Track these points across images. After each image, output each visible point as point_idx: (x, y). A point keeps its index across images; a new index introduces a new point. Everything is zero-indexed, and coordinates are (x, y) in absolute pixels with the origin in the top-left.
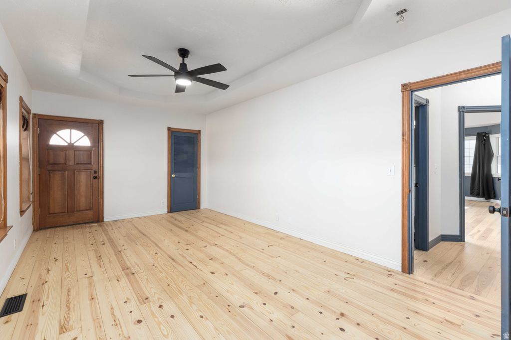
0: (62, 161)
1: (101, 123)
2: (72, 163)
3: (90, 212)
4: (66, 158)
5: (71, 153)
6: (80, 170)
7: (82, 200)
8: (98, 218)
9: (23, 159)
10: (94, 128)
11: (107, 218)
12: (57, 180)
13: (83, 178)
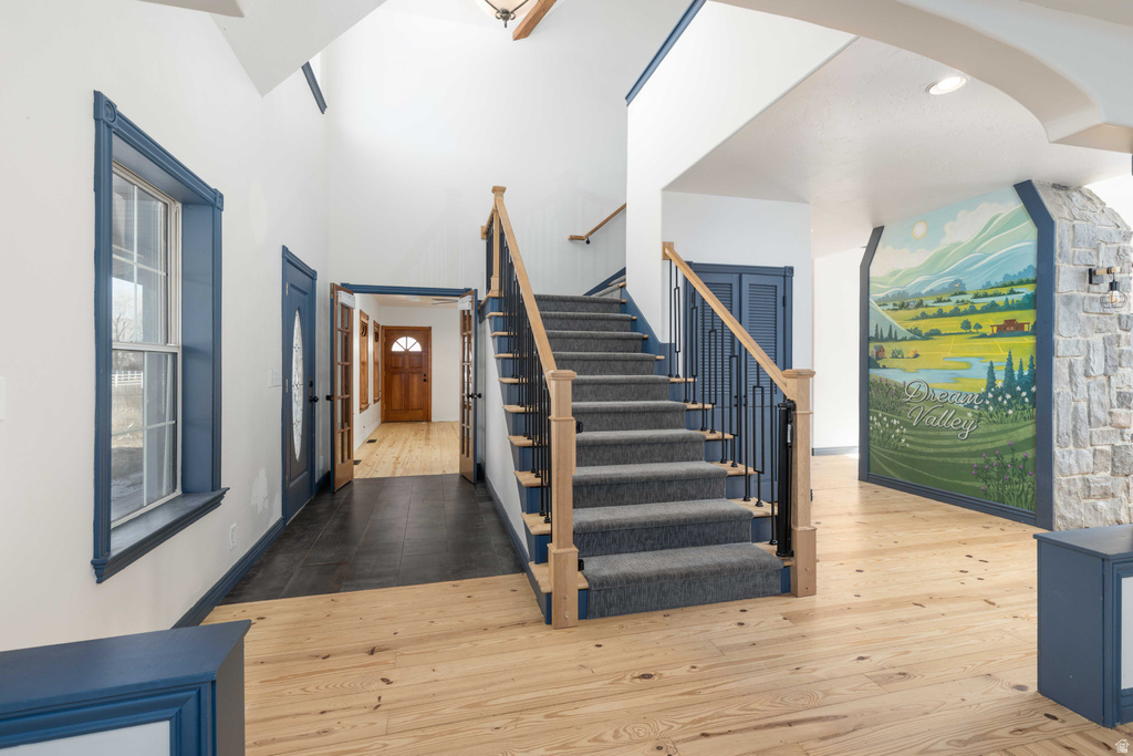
0: (400, 365)
1: (429, 330)
2: (407, 367)
3: (420, 412)
4: (403, 362)
5: (407, 357)
6: (413, 373)
7: (415, 400)
8: (427, 418)
9: (376, 364)
10: (424, 334)
11: (434, 418)
12: (397, 380)
13: (415, 379)
